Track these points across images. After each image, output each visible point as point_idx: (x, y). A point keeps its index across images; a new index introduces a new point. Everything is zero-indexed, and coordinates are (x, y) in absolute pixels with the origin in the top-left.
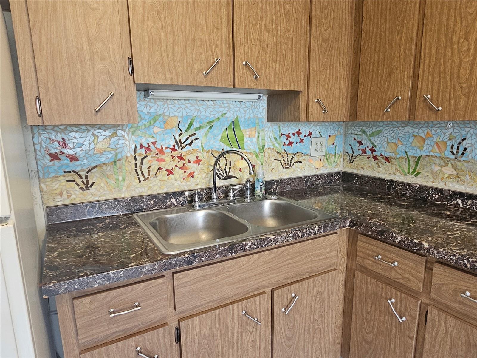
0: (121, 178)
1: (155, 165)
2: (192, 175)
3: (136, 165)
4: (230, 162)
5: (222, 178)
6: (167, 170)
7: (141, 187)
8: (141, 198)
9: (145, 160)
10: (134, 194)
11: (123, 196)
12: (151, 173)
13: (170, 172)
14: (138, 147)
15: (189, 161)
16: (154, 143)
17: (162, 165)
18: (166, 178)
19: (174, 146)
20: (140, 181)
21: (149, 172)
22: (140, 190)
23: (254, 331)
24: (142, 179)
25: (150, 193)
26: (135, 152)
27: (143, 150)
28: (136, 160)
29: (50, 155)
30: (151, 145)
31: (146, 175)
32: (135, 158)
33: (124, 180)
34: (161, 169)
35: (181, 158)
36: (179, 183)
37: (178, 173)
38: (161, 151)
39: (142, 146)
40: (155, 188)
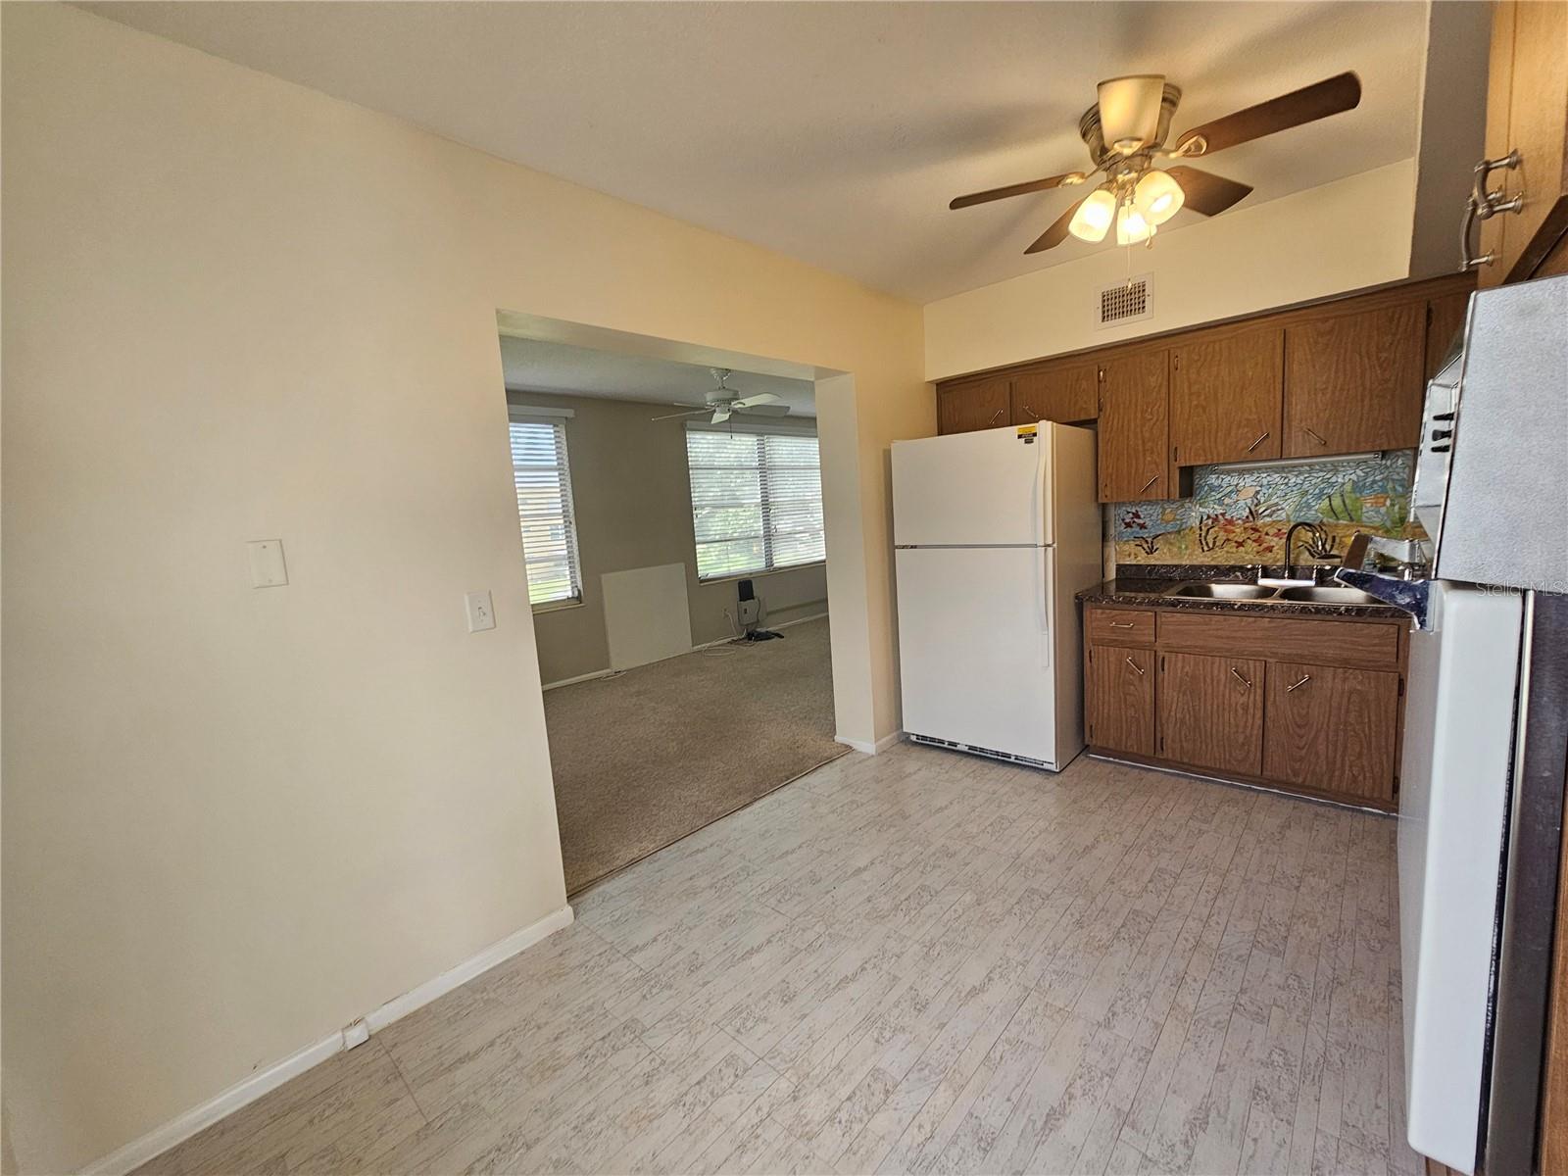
0: (1183, 547)
1: (1222, 536)
2: (1270, 549)
3: (1200, 535)
4: (1334, 538)
5: (1317, 556)
6: (1236, 542)
7: (1205, 556)
8: (1200, 567)
9: (1211, 531)
10: (1195, 563)
11: (1184, 563)
12: (1217, 544)
13: (1240, 544)
14: (1205, 517)
15: (1267, 534)
16: (1223, 515)
17: (1231, 536)
18: (1234, 550)
19: (1247, 517)
20: (1203, 551)
21: (1214, 543)
22: (1203, 559)
23: (1246, 693)
24: (1206, 548)
25: (1213, 563)
26: (1201, 523)
27: (1210, 521)
28: (1201, 530)
29: (1126, 524)
30: (1220, 517)
31: (1211, 546)
32: (1200, 528)
33: (1186, 548)
34: (1228, 540)
35: (1255, 530)
36: (1252, 557)
37: (1251, 546)
38: (1230, 522)
39: (1209, 517)
40: (1220, 559)
